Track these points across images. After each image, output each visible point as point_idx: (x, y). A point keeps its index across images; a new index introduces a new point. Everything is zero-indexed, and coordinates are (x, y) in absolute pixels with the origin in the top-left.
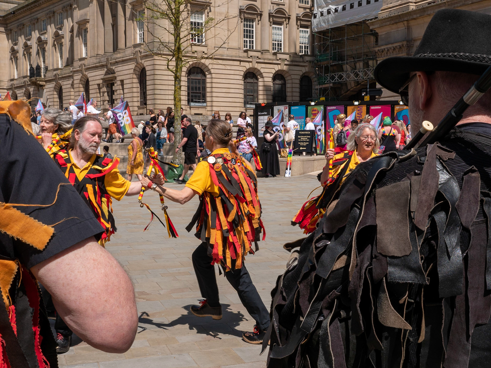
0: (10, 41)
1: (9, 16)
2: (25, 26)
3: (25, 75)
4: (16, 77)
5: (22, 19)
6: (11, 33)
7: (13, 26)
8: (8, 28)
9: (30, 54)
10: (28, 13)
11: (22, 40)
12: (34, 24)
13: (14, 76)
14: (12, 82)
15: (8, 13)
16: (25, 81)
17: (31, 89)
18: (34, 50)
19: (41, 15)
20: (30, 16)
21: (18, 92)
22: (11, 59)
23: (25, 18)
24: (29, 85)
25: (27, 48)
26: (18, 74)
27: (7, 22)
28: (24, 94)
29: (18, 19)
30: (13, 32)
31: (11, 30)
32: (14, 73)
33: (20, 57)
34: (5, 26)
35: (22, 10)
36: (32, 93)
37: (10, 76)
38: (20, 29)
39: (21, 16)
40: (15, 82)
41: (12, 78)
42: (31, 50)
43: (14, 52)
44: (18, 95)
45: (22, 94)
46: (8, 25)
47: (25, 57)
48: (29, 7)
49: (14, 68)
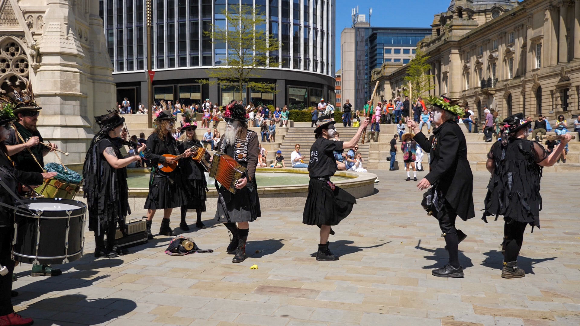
0: (463, 61)
1: (464, 40)
2: (477, 47)
3: (476, 86)
4: (467, 89)
5: (475, 42)
6: (464, 54)
7: (467, 48)
8: (462, 50)
9: (481, 70)
10: (480, 36)
11: (473, 60)
12: (486, 44)
13: (465, 88)
14: (464, 93)
15: (462, 38)
16: (476, 92)
17: (481, 98)
18: (485, 66)
19: (492, 36)
20: (482, 38)
21: (468, 100)
22: (463, 74)
23: (477, 41)
24: (480, 94)
25: (479, 64)
26: (469, 87)
27: (461, 45)
28: (475, 102)
29: (471, 42)
30: (465, 52)
31: (464, 51)
32: (465, 85)
33: (471, 73)
34: (459, 48)
35: (475, 34)
36: (481, 101)
37: (462, 88)
38: (473, 50)
39: (474, 39)
40: (466, 93)
41: (464, 89)
42: (482, 66)
43: (466, 69)
44: (469, 103)
45: (473, 102)
46: (462, 48)
47: (476, 72)
48: (483, 31)
49: (465, 82)
